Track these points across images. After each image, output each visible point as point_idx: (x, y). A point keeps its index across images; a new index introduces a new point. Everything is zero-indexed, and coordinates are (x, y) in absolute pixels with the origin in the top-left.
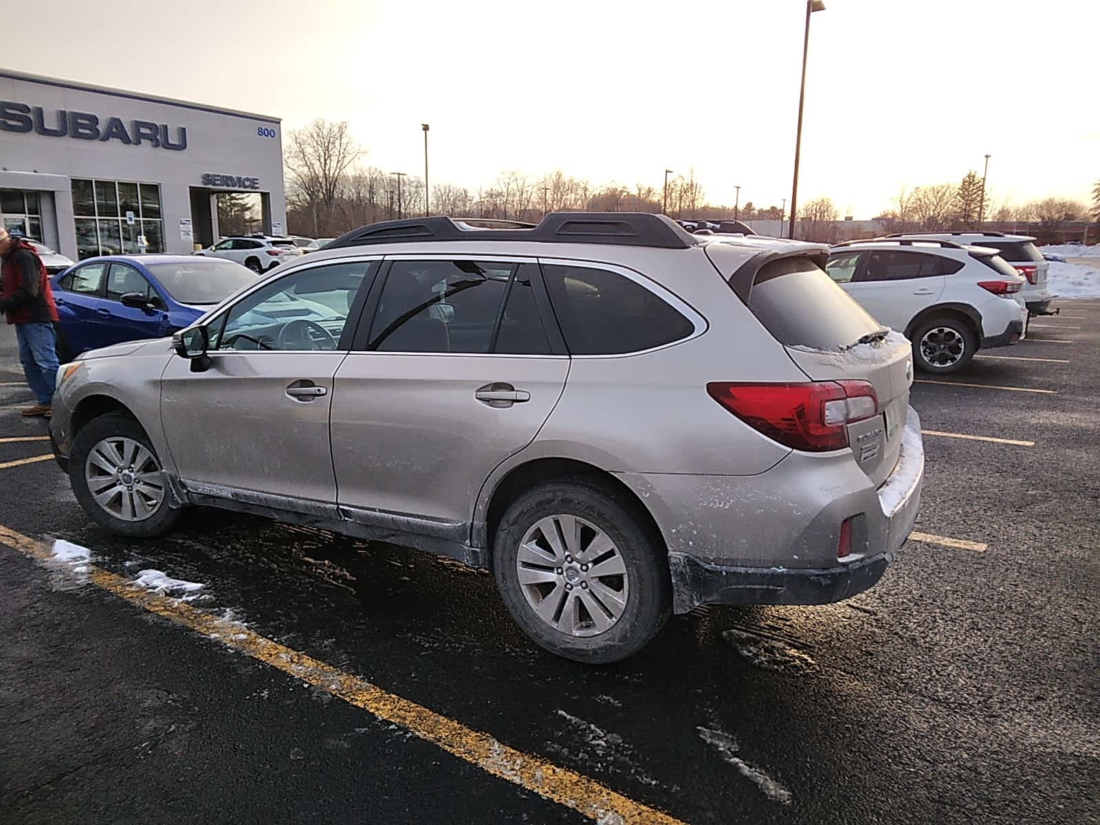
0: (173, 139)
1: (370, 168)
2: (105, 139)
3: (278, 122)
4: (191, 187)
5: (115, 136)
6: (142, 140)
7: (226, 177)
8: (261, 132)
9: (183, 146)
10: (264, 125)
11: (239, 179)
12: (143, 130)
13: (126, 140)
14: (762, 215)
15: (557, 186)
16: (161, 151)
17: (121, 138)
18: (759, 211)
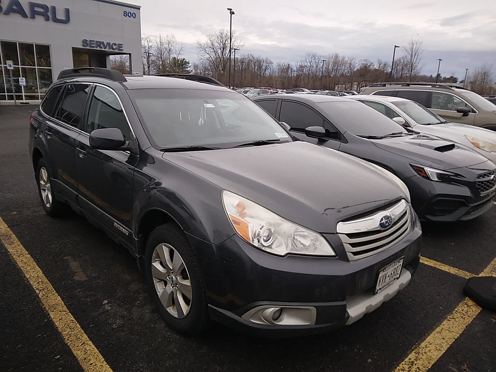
0: (61, 16)
1: (249, 55)
2: (7, 13)
3: (138, 8)
4: (72, 48)
5: (15, 11)
6: (36, 16)
7: (100, 42)
8: (126, 14)
9: (67, 21)
10: (128, 10)
11: (109, 44)
12: (36, 9)
13: (24, 15)
14: (446, 80)
15: (335, 63)
16: (51, 24)
17: (20, 14)
18: (443, 78)
